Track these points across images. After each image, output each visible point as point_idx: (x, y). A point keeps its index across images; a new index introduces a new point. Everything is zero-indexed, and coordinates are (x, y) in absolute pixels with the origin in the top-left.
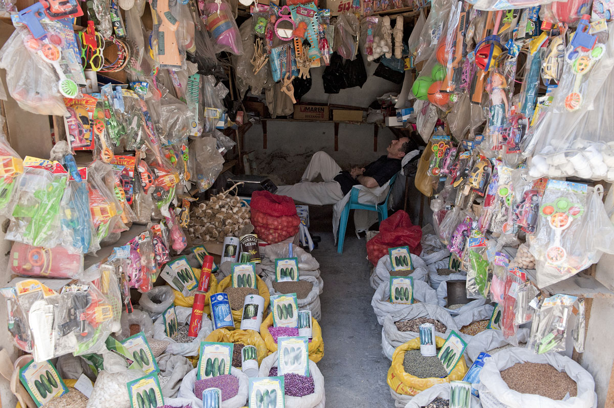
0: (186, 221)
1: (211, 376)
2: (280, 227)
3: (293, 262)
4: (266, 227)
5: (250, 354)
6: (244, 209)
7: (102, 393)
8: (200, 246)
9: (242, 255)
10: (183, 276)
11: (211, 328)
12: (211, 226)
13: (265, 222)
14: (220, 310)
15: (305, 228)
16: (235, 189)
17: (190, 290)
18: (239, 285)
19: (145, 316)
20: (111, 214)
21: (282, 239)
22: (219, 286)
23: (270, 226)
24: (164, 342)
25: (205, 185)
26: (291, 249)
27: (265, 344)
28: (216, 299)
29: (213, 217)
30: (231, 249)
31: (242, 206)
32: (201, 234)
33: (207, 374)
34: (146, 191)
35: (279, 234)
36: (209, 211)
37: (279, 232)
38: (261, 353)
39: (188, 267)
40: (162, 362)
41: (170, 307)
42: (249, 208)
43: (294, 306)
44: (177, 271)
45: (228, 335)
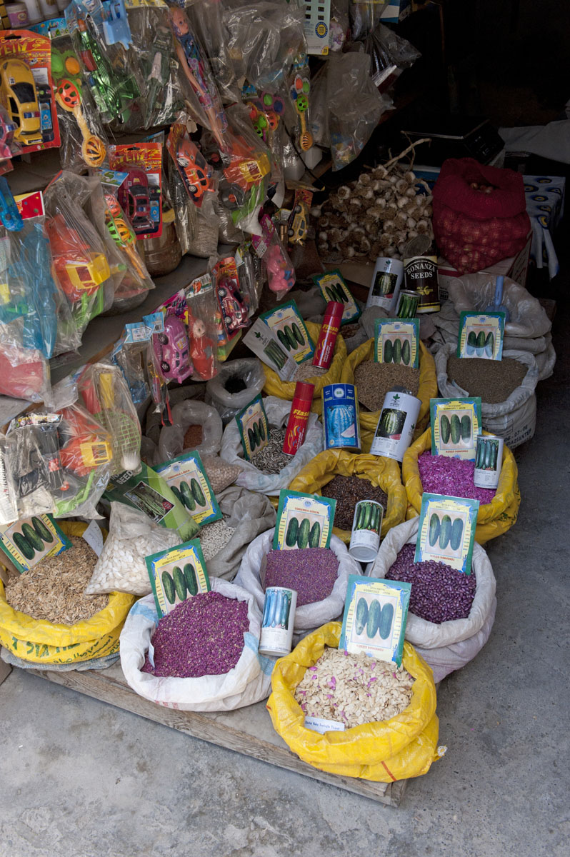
0: (301, 233)
1: (296, 547)
2: (484, 241)
3: (494, 321)
4: (458, 239)
5: (367, 517)
6: (419, 200)
7: (110, 564)
8: (331, 273)
9: (403, 298)
10: (289, 337)
11: (320, 444)
12: (358, 230)
13: (455, 229)
14: (336, 417)
15: (546, 232)
16: (410, 154)
17: (299, 363)
18: (387, 359)
19: (211, 414)
20: (97, 279)
21: (487, 263)
22: (347, 363)
23: (465, 240)
24: (233, 467)
25: (344, 155)
26: (499, 289)
27: (405, 493)
28: (331, 394)
29: (361, 213)
30: (386, 281)
31: (418, 193)
32: (340, 243)
33: (289, 542)
34: (198, 200)
35: (481, 253)
36: (356, 202)
37: (482, 250)
38: (392, 513)
39: (298, 321)
40: (227, 502)
41: (252, 403)
42: (430, 198)
43: (474, 421)
44: (276, 329)
45: (345, 462)
